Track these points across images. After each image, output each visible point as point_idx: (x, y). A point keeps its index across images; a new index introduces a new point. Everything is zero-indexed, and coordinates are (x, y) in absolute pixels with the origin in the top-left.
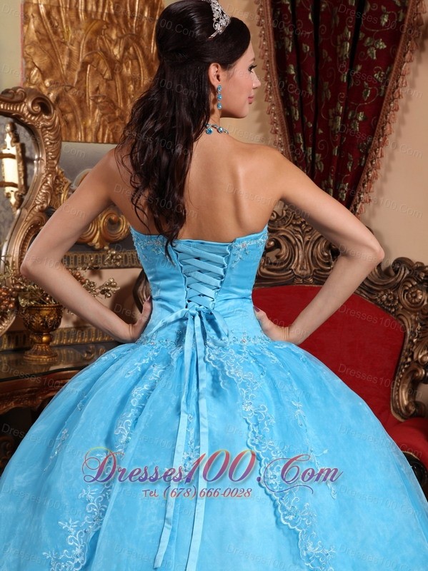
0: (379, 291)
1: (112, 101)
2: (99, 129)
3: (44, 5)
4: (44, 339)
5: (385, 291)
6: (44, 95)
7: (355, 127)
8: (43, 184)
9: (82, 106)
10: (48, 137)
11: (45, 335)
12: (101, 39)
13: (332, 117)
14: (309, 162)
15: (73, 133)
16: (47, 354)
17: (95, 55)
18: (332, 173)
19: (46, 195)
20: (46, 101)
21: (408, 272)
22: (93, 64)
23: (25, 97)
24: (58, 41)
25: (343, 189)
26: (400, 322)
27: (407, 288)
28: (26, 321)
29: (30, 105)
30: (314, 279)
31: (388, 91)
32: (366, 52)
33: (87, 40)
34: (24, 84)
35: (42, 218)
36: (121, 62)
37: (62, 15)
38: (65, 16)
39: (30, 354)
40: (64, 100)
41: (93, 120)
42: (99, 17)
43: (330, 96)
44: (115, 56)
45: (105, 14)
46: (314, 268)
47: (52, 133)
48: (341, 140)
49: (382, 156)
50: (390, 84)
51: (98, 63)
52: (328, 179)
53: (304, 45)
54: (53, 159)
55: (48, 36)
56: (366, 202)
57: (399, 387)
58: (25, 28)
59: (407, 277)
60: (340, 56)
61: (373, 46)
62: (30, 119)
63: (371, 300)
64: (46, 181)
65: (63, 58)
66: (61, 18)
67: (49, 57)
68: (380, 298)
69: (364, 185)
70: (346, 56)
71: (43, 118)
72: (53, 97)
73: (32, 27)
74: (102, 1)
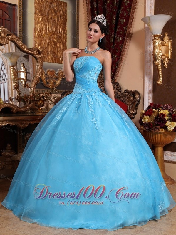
1: (54, 52)
2: (52, 59)
3: (39, 28)
4: (40, 109)
5: (123, 98)
8: (39, 72)
9: (48, 53)
12: (52, 37)
15: (46, 60)
21: (128, 93)
22: (50, 43)
23: (35, 50)
24: (42, 37)
27: (128, 96)
28: (36, 104)
31: (122, 50)
32: (117, 40)
33: (49, 37)
34: (34, 47)
35: (39, 80)
39: (37, 112)
40: (44, 51)
41: (50, 57)
42: (52, 32)
44: (55, 42)
47: (41, 59)
49: (121, 65)
54: (41, 65)
56: (118, 77)
58: (35, 34)
60: (111, 42)
62: (36, 55)
63: (119, 100)
65: (43, 41)
66: (43, 31)
67: (40, 41)
69: (117, 72)
71: (39, 55)
72: (41, 50)
73: (37, 33)
74: (52, 28)
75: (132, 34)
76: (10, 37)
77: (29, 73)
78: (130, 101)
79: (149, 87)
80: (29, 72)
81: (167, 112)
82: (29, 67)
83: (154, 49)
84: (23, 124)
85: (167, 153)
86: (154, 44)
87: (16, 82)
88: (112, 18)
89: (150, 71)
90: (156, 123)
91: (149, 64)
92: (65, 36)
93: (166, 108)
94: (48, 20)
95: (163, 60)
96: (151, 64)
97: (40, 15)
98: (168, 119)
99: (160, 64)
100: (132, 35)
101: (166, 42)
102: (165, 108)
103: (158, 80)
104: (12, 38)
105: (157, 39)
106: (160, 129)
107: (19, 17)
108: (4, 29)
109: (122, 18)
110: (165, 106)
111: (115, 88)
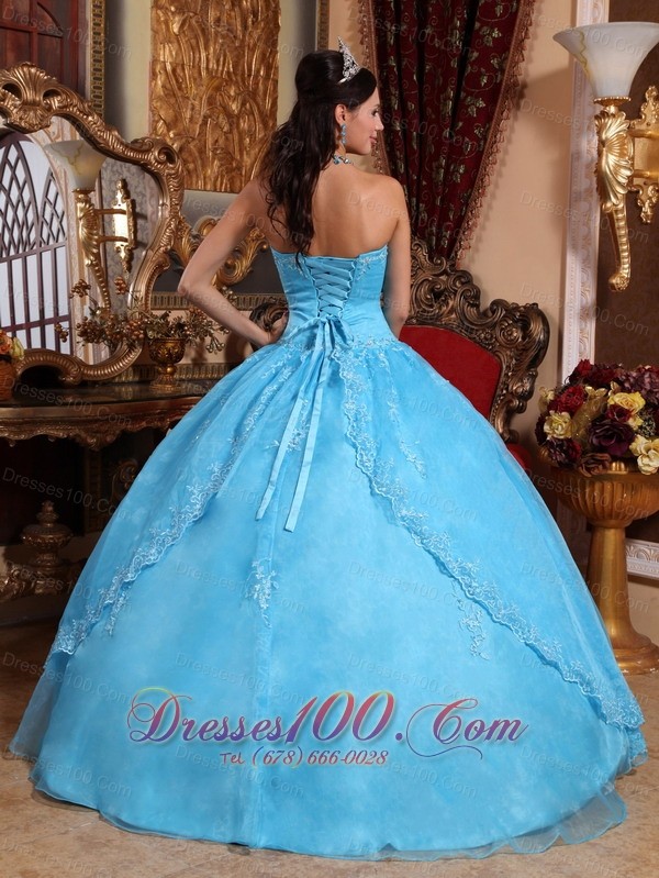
0: (478, 330)
1: (229, 153)
2: (218, 178)
3: (171, 63)
4: (169, 370)
5: (483, 330)
6: (169, 146)
7: (457, 178)
8: (167, 228)
9: (203, 157)
11: (169, 367)
12: (221, 95)
13: (434, 169)
15: (194, 182)
16: (171, 383)
17: (215, 110)
18: (435, 222)
19: (169, 239)
20: (171, 151)
21: (504, 312)
22: (213, 118)
23: (152, 147)
24: (182, 96)
25: (445, 237)
26: (497, 358)
27: (503, 327)
28: (153, 353)
29: (156, 154)
30: (417, 320)
31: (487, 145)
32: (467, 110)
33: (208, 96)
34: (151, 134)
35: (165, 258)
37: (186, 71)
38: (189, 73)
39: (156, 384)
40: (186, 150)
41: (212, 170)
42: (219, 75)
43: (433, 150)
44: (233, 111)
45: (224, 72)
46: (418, 310)
47: (176, 181)
48: (444, 190)
49: (481, 206)
50: (489, 140)
51: (218, 117)
52: (431, 227)
53: (409, 103)
54: (177, 205)
55: (173, 91)
56: (467, 249)
58: (153, 84)
59: (503, 317)
60: (443, 113)
61: (473, 104)
62: (156, 167)
63: (470, 339)
64: (170, 225)
65: (186, 111)
66: (185, 75)
67: (173, 110)
68: (479, 336)
69: (464, 232)
70: (448, 113)
71: (168, 167)
72: (177, 147)
73: (159, 82)
74: (222, 59)
75: (525, 86)
76: (56, 103)
77: (144, 217)
78: (511, 343)
79: (583, 294)
80: (143, 212)
81: (637, 401)
82: (144, 196)
83: (600, 154)
84: (97, 432)
85: (642, 548)
86: (599, 133)
87: (95, 251)
88: (451, 20)
89: (589, 232)
90: (595, 441)
91: (584, 205)
92: (270, 87)
93: (637, 386)
94: (203, 30)
95: (638, 192)
96: (590, 204)
97: (173, 13)
98: (641, 427)
99: (622, 211)
100: (526, 91)
101: (648, 125)
102: (632, 385)
103: (615, 270)
104: (66, 107)
105: (614, 115)
106: (611, 463)
107: (91, 25)
108: (33, 70)
109: (487, 24)
110: (634, 374)
111: (455, 293)
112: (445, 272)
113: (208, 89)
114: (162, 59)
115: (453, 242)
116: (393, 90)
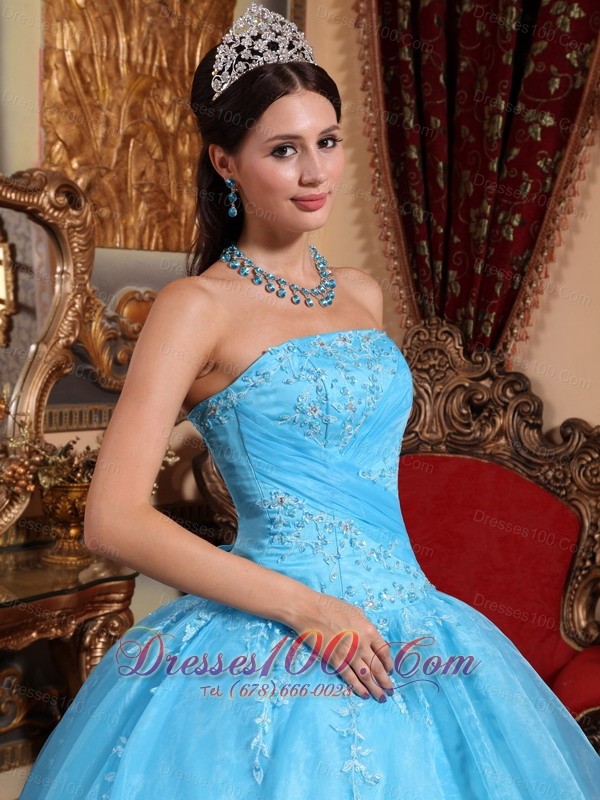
0: (542, 465)
1: (161, 192)
2: (145, 229)
3: (73, 52)
4: (73, 532)
5: (551, 466)
6: (70, 181)
7: (509, 234)
8: (69, 309)
9: (122, 197)
10: (77, 242)
11: (74, 527)
12: (149, 102)
13: (474, 219)
14: (438, 281)
15: (109, 236)
16: (76, 553)
17: (141, 125)
18: (473, 298)
19: (73, 325)
20: (75, 190)
21: (584, 439)
22: (138, 137)
23: (46, 183)
24: (90, 104)
25: (488, 320)
26: (573, 509)
27: (584, 462)
28: (47, 507)
29: (52, 194)
30: (447, 447)
31: (557, 185)
32: (527, 130)
33: (130, 103)
34: (43, 164)
35: (67, 357)
36: (175, 136)
37: (97, 67)
38: (101, 68)
39: (53, 554)
40: (97, 188)
41: (136, 218)
42: (147, 72)
43: (472, 190)
44: (168, 128)
45: (155, 68)
46: (447, 431)
47: (83, 236)
48: (488, 251)
49: (547, 276)
50: (560, 176)
51: (145, 137)
52: (466, 306)
53: (433, 119)
54: (83, 273)
55: (77, 96)
56: (522, 339)
57: (573, 601)
58: (46, 84)
59: (582, 447)
60: (489, 135)
61: (537, 122)
62: (52, 215)
63: (529, 476)
64: (74, 304)
65: (97, 129)
66: (94, 71)
67: (78, 127)
68: (544, 474)
69: (518, 316)
70: (497, 135)
71: (70, 215)
72: (83, 184)
73: (55, 82)
74: (150, 47)
94: (122, 3)
111: (505, 407)
112: (489, 375)
113: (129, 93)
114: (59, 46)
115: (500, 328)
116: (407, 98)
